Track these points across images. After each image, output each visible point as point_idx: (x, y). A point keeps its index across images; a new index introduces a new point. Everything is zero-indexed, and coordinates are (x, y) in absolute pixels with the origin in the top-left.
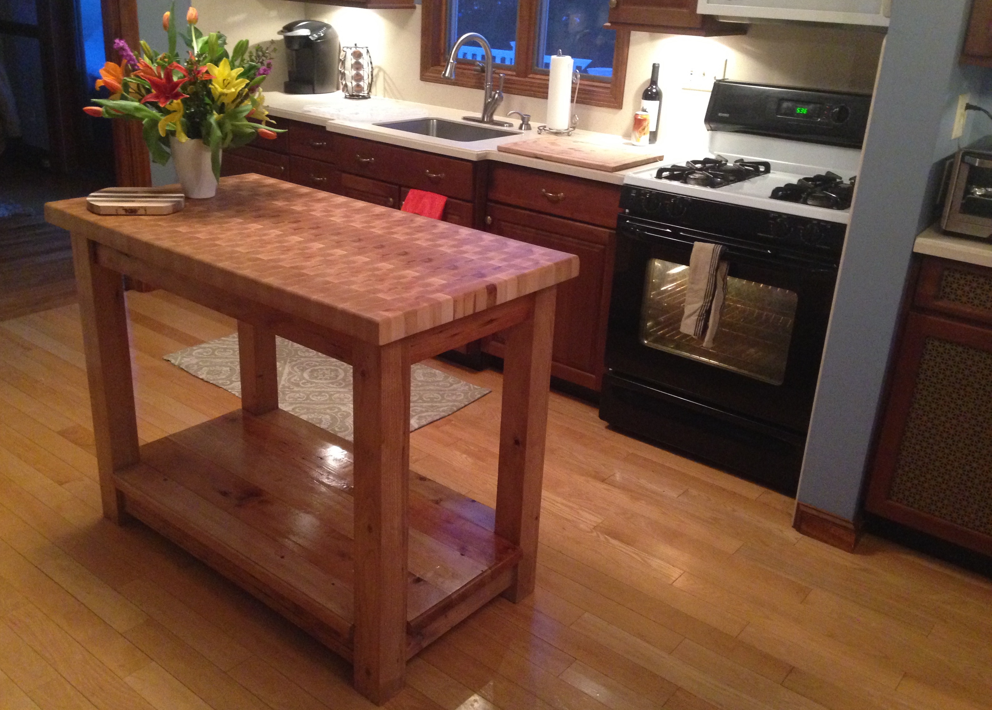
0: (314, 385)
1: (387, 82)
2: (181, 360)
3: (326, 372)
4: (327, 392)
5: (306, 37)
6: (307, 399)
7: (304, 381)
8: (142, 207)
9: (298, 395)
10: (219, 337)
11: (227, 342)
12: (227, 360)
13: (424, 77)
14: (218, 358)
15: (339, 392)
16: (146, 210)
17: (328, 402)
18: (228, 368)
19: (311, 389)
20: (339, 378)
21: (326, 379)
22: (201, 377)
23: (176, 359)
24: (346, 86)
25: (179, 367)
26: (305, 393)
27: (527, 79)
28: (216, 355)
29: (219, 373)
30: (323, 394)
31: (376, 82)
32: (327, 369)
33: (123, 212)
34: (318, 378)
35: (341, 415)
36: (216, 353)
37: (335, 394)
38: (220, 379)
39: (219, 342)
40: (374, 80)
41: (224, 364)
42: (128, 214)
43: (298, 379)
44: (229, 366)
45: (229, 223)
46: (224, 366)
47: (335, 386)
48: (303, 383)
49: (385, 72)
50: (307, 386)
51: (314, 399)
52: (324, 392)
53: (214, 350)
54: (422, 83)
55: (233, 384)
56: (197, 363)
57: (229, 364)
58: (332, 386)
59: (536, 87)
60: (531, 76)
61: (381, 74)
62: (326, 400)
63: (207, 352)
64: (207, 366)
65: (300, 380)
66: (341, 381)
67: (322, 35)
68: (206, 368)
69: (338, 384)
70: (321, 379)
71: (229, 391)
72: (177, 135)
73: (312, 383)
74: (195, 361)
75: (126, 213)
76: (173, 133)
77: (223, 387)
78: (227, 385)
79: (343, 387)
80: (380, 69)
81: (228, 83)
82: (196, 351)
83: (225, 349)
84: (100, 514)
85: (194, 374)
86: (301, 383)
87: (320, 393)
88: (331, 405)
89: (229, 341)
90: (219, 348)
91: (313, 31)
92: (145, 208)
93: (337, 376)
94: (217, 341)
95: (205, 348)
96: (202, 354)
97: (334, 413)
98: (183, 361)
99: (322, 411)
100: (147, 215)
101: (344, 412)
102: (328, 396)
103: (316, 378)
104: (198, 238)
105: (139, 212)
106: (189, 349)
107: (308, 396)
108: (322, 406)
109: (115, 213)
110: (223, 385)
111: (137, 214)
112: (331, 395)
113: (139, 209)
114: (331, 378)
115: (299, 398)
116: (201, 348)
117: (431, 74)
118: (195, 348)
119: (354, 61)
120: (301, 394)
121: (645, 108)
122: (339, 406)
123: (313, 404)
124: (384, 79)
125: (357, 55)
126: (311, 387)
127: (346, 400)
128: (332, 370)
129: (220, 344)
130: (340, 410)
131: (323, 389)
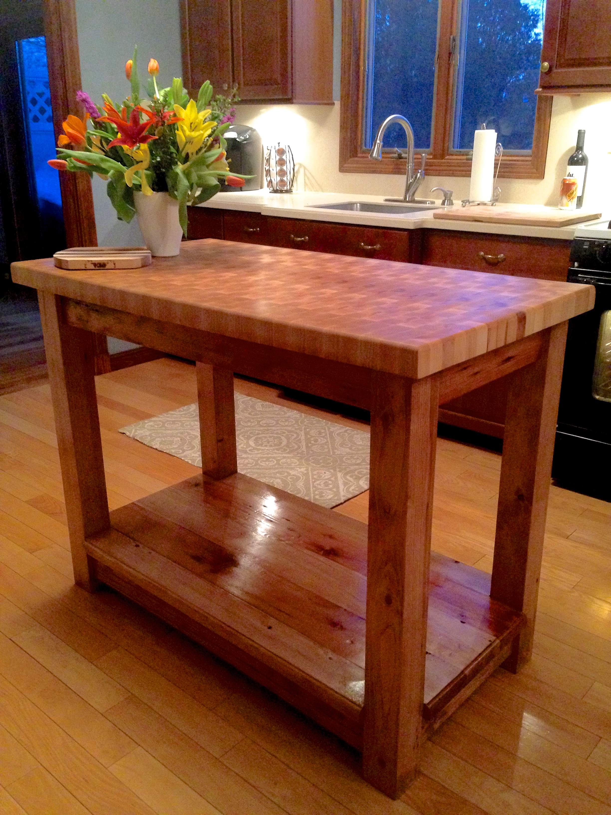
0: (260, 451)
1: (308, 178)
2: (135, 432)
3: (270, 440)
4: (274, 458)
5: (234, 139)
6: (256, 465)
7: (250, 448)
8: (111, 261)
9: (247, 461)
10: (167, 411)
11: (175, 416)
12: (176, 432)
13: (342, 169)
14: (168, 430)
15: (284, 457)
16: (114, 264)
17: (276, 466)
18: (179, 439)
19: (259, 456)
20: (282, 445)
21: (271, 446)
22: (154, 447)
23: (130, 432)
24: (271, 182)
25: (134, 439)
26: (254, 460)
27: (443, 161)
28: (165, 427)
29: (171, 443)
30: (270, 460)
31: (297, 177)
32: (270, 437)
33: (93, 267)
34: (263, 445)
35: (291, 478)
36: (166, 425)
37: (281, 459)
38: (172, 449)
39: (168, 416)
40: (296, 175)
41: (174, 435)
42: (97, 268)
43: (245, 447)
44: (179, 437)
45: (202, 273)
46: (174, 436)
47: (281, 452)
48: (249, 450)
49: (305, 168)
50: (253, 453)
51: (262, 464)
52: (271, 457)
53: (164, 423)
54: (341, 175)
55: (185, 453)
56: (150, 435)
57: (179, 435)
58: (277, 452)
59: (454, 166)
60: (447, 157)
61: (302, 170)
62: (274, 465)
63: (158, 425)
64: (159, 437)
65: (247, 448)
66: (285, 447)
67: (248, 137)
68: (158, 439)
69: (282, 450)
70: (266, 446)
71: (183, 459)
72: (143, 188)
73: (258, 450)
74: (148, 433)
75: (95, 267)
76: (138, 187)
77: (176, 455)
78: (180, 454)
79: (288, 453)
80: (301, 165)
81: (196, 127)
82: (147, 424)
83: (174, 422)
84: (72, 582)
85: (148, 445)
86: (248, 450)
87: (268, 459)
88: (281, 470)
89: (177, 415)
90: (168, 421)
91: (239, 134)
92: (114, 263)
93: (281, 443)
94: (165, 415)
95: (154, 421)
96: (154, 427)
97: (285, 477)
98: (137, 433)
99: (272, 475)
100: (116, 269)
101: (293, 475)
102: (275, 462)
103: (261, 445)
104: (174, 285)
105: (107, 267)
106: (141, 422)
107: (257, 461)
108: (272, 471)
109: (84, 268)
110: (176, 454)
111: (105, 268)
112: (279, 460)
113: (108, 263)
114: (275, 445)
115: (249, 463)
116: (152, 421)
117: (350, 165)
118: (146, 421)
119: (278, 158)
120: (250, 460)
121: (571, 173)
122: (288, 470)
123: (263, 469)
124: (305, 175)
125: (281, 152)
126: (258, 454)
127: (293, 464)
128: (275, 438)
129: (168, 417)
130: (289, 474)
131: (270, 455)
